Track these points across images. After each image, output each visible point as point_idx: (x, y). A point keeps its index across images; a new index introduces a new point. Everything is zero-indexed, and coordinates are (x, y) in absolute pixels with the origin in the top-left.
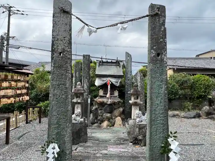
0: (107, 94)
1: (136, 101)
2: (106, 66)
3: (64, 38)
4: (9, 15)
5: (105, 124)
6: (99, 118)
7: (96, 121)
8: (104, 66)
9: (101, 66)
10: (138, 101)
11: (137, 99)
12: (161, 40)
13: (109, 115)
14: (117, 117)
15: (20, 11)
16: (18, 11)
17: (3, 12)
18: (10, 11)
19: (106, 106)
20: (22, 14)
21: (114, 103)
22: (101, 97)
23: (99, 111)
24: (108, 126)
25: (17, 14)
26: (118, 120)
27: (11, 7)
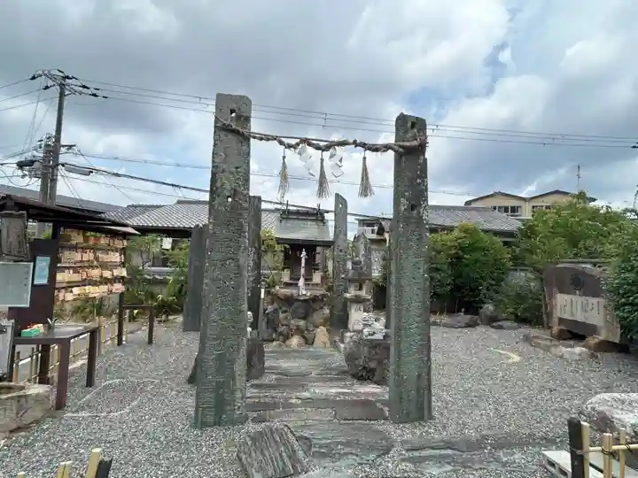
0: (299, 279)
1: (359, 293)
2: (296, 221)
3: (237, 168)
4: (62, 95)
5: (295, 341)
6: (281, 329)
7: (274, 336)
8: (290, 222)
9: (284, 221)
10: (363, 293)
11: (360, 289)
12: (419, 181)
13: (302, 323)
14: (318, 327)
15: (88, 88)
16: (84, 87)
17: (47, 88)
18: (62, 86)
19: (296, 304)
20: (95, 95)
21: (314, 299)
22: (287, 285)
23: (282, 316)
24: (299, 345)
25: (81, 93)
26: (321, 334)
27: (68, 77)
